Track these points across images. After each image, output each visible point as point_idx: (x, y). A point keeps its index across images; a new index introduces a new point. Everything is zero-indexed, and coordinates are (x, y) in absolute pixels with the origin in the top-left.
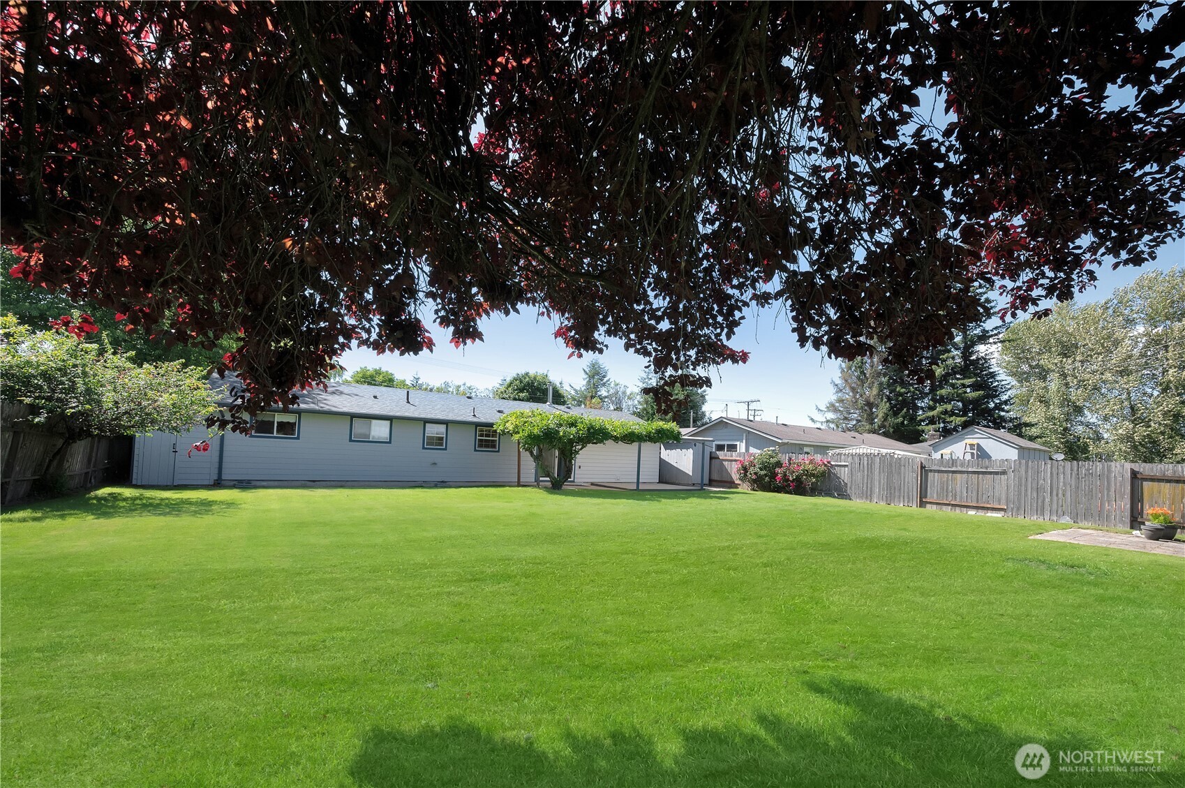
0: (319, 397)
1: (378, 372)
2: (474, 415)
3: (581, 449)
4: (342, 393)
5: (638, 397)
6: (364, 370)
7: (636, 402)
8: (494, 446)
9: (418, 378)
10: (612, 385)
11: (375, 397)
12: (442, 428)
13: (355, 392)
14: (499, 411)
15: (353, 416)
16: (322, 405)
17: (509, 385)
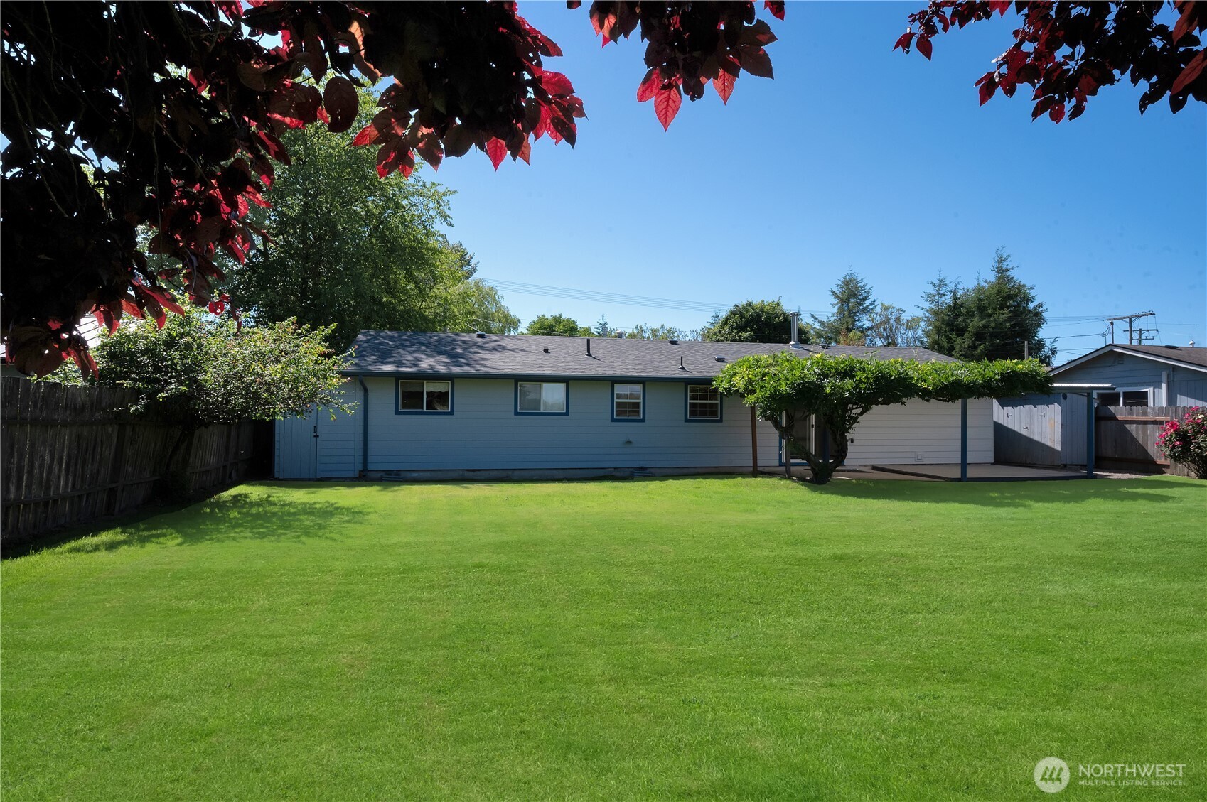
0: (475, 357)
1: (558, 320)
2: (683, 368)
3: (861, 414)
4: (504, 348)
5: (923, 324)
6: (542, 319)
7: (920, 333)
8: (714, 413)
9: (605, 324)
10: (878, 310)
11: (546, 351)
12: (638, 388)
13: (521, 347)
14: (719, 360)
15: (518, 380)
16: (478, 367)
17: (726, 322)
